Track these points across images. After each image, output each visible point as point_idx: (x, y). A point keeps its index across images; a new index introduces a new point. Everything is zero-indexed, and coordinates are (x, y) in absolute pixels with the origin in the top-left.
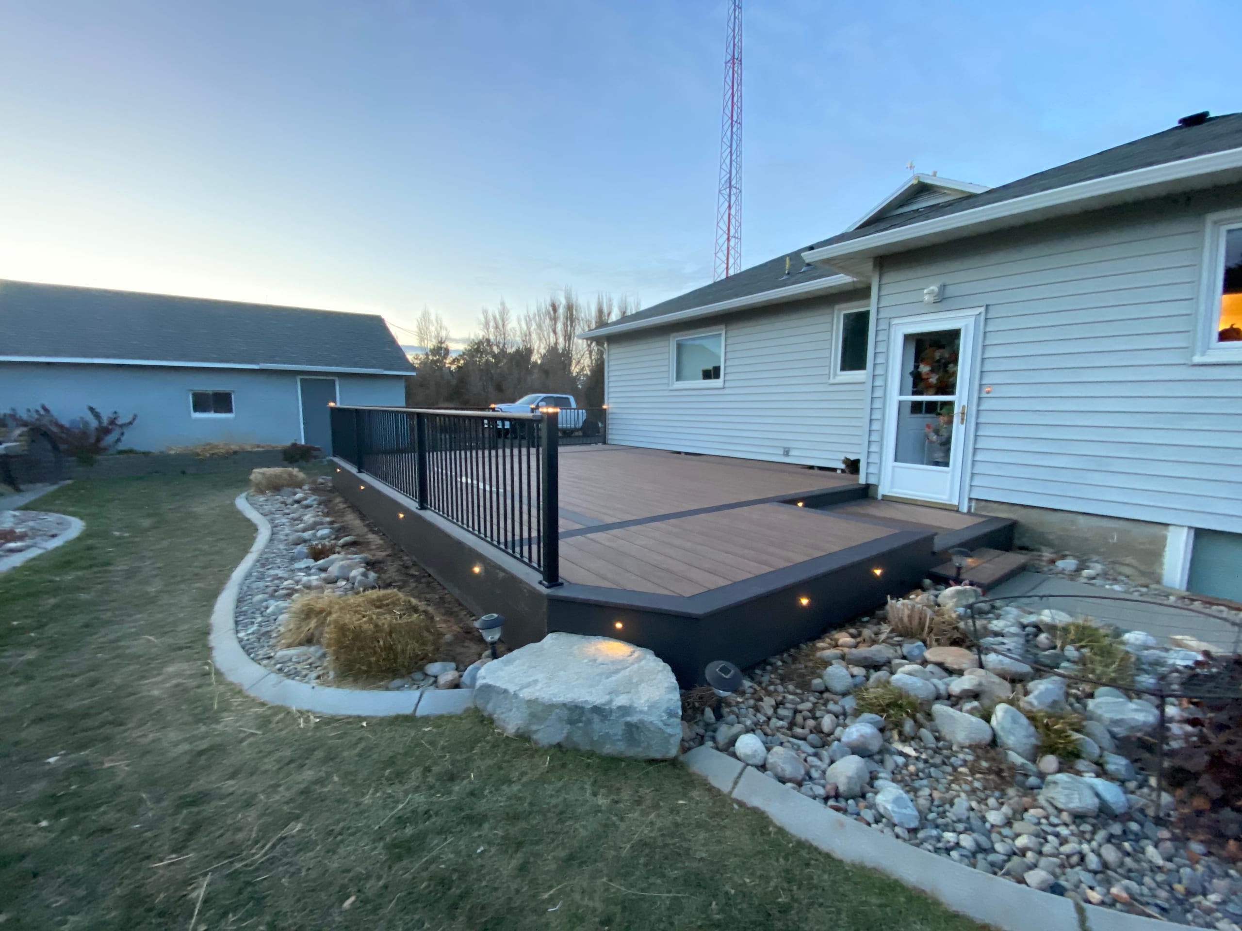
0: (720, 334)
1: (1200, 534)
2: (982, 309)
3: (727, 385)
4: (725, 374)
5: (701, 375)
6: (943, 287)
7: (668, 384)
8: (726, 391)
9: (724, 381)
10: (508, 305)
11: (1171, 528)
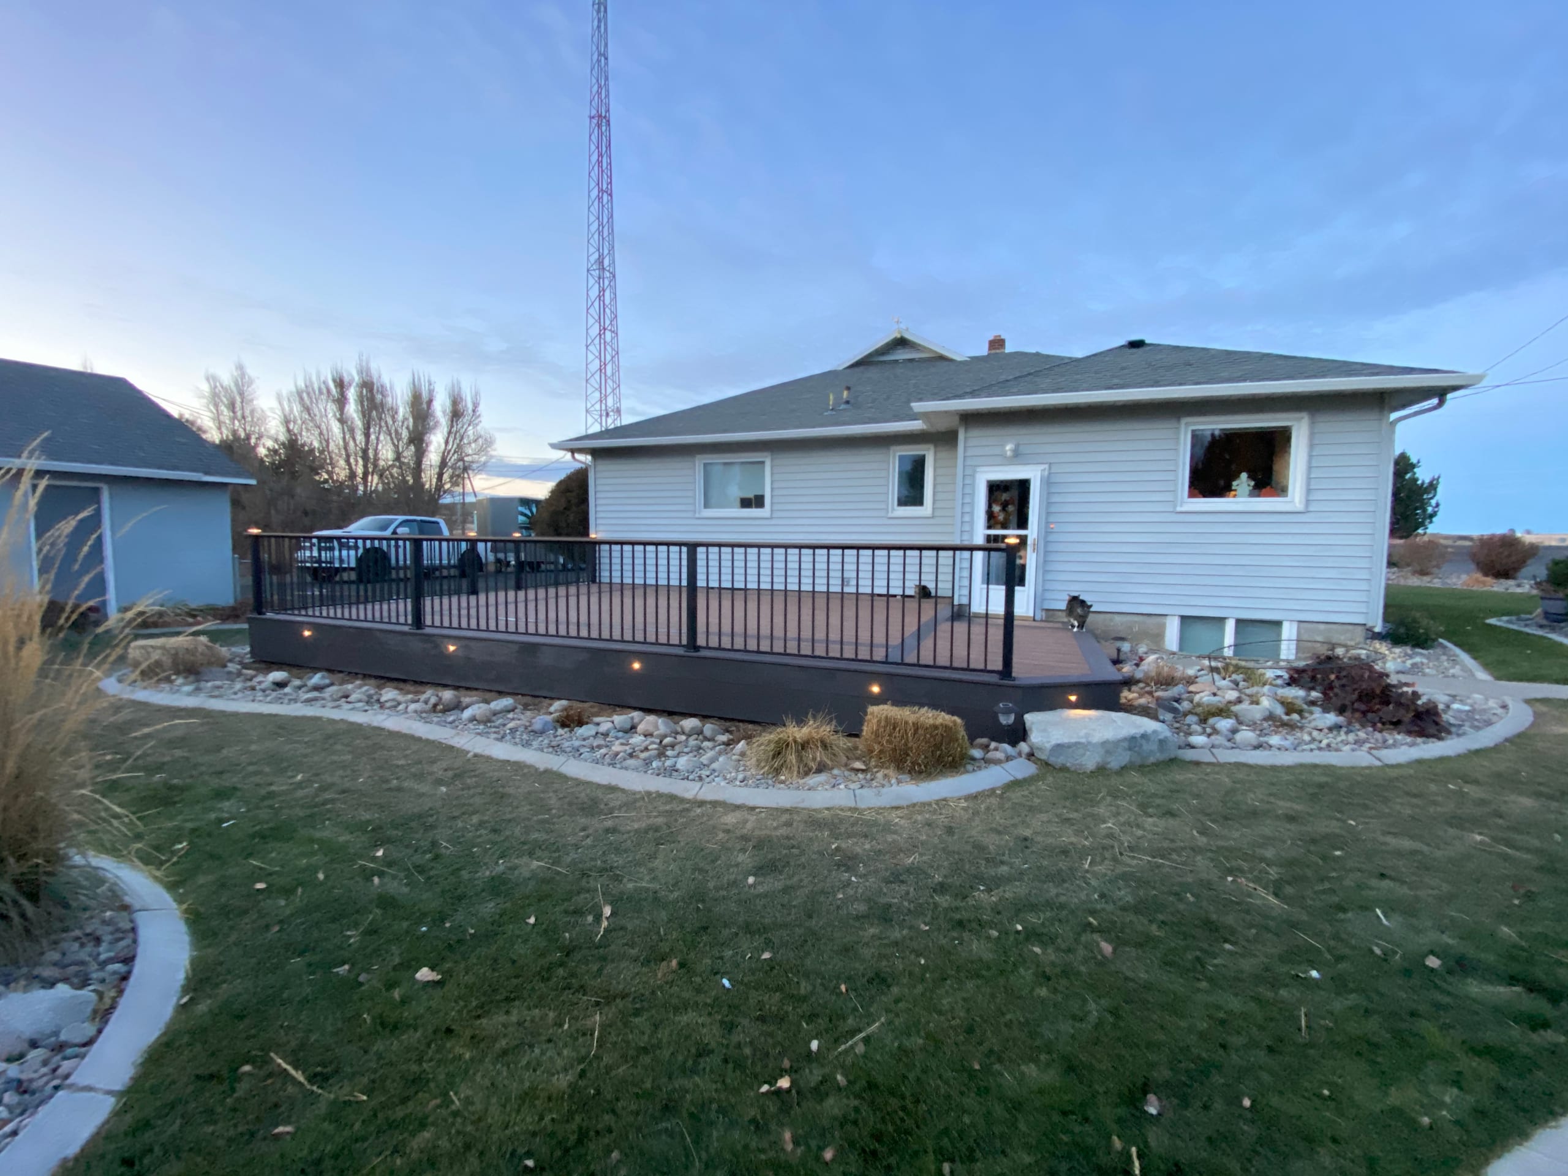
0: (763, 463)
1: (1184, 619)
2: (1046, 466)
3: (775, 515)
4: (772, 503)
5: (738, 503)
6: (1017, 446)
7: (695, 512)
8: (773, 522)
9: (772, 511)
10: (250, 371)
11: (1168, 618)
